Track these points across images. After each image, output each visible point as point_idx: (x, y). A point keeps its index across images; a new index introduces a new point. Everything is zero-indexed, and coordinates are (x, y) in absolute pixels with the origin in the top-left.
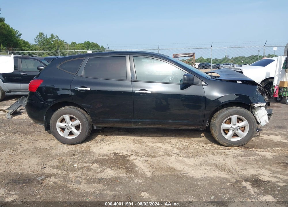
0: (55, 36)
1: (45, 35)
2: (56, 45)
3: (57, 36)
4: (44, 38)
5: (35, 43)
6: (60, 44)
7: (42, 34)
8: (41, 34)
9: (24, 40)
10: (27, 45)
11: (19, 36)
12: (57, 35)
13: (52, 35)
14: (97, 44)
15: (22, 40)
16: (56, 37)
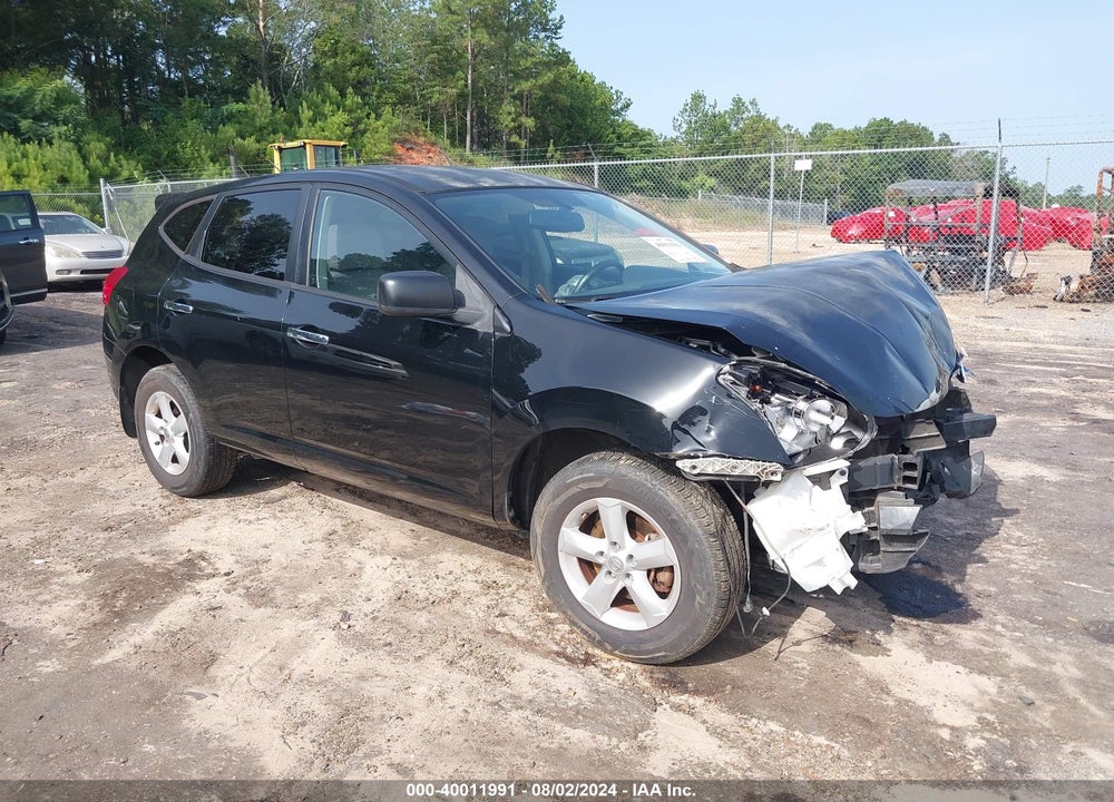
0: (747, 103)
1: (710, 101)
2: (748, 137)
3: (753, 103)
4: (706, 115)
5: (674, 134)
6: (759, 133)
7: (700, 97)
8: (698, 98)
9: (635, 123)
10: (643, 143)
11: (622, 109)
12: (754, 100)
13: (738, 102)
14: (925, 129)
15: (630, 124)
16: (750, 107)
